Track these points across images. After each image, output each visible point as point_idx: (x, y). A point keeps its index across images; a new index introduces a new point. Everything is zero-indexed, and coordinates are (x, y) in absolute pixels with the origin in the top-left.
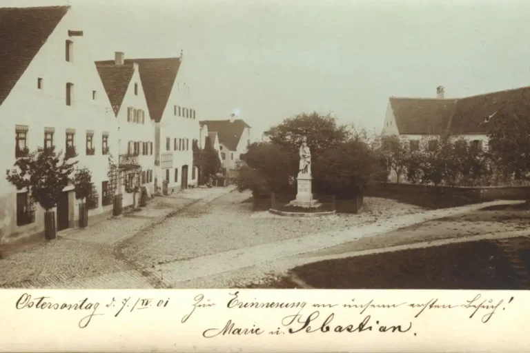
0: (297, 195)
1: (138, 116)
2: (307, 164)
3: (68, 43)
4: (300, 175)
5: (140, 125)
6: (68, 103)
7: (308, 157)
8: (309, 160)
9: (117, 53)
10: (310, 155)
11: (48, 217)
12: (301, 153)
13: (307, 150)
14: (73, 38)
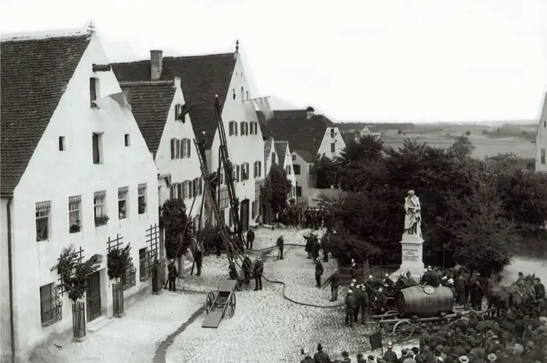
0: (401, 266)
1: (182, 148)
2: (415, 221)
3: (93, 81)
4: (406, 238)
5: (185, 159)
6: (97, 160)
7: (417, 211)
8: (418, 215)
9: (152, 52)
10: (419, 208)
11: (77, 310)
12: (407, 206)
13: (416, 200)
14: (100, 75)
